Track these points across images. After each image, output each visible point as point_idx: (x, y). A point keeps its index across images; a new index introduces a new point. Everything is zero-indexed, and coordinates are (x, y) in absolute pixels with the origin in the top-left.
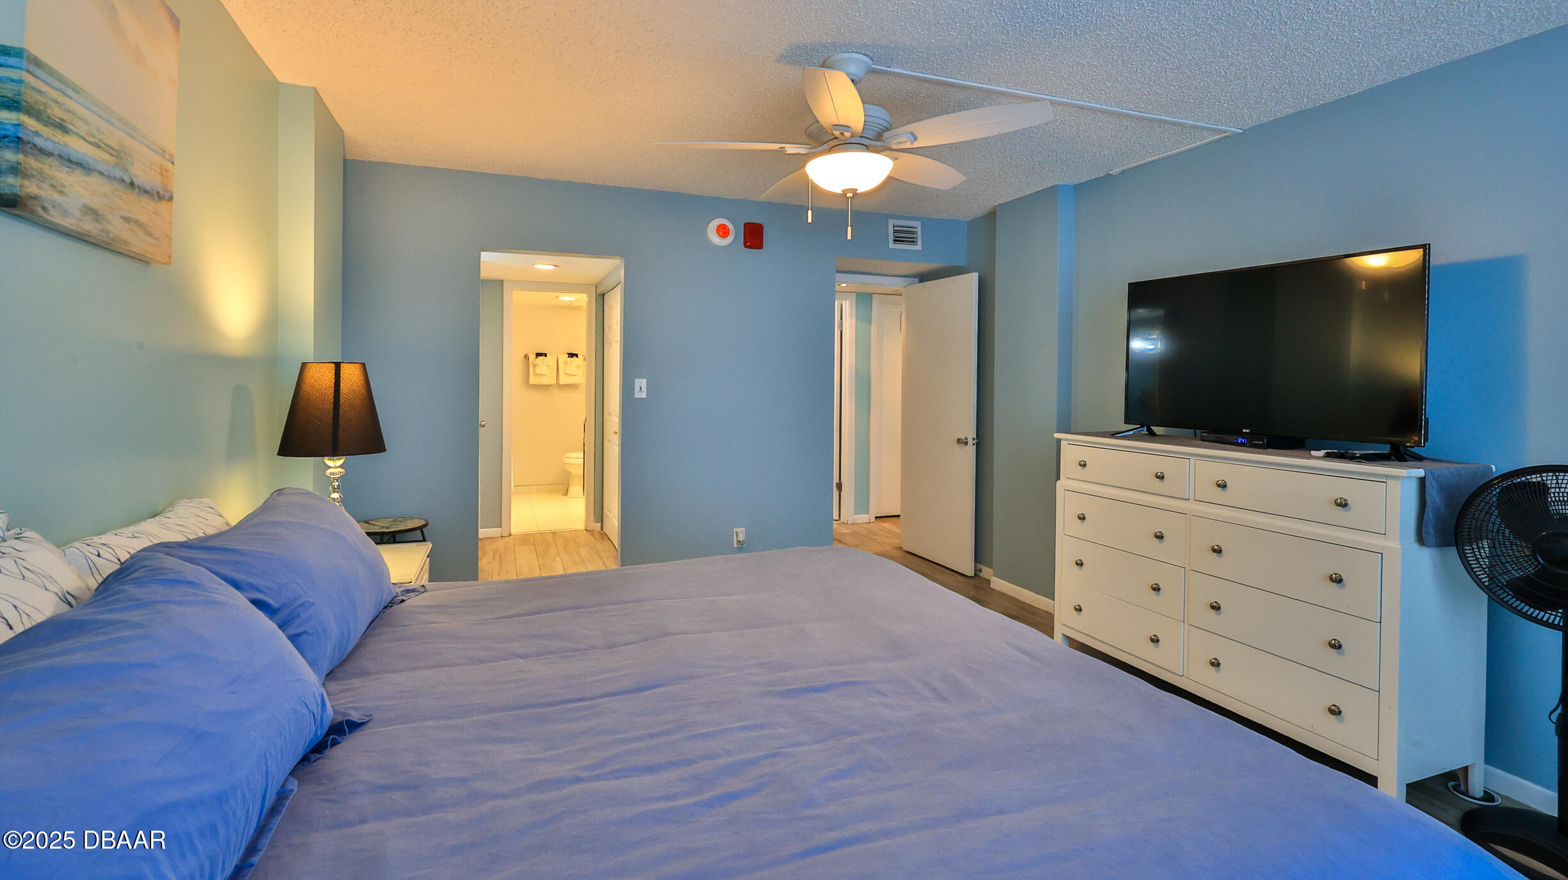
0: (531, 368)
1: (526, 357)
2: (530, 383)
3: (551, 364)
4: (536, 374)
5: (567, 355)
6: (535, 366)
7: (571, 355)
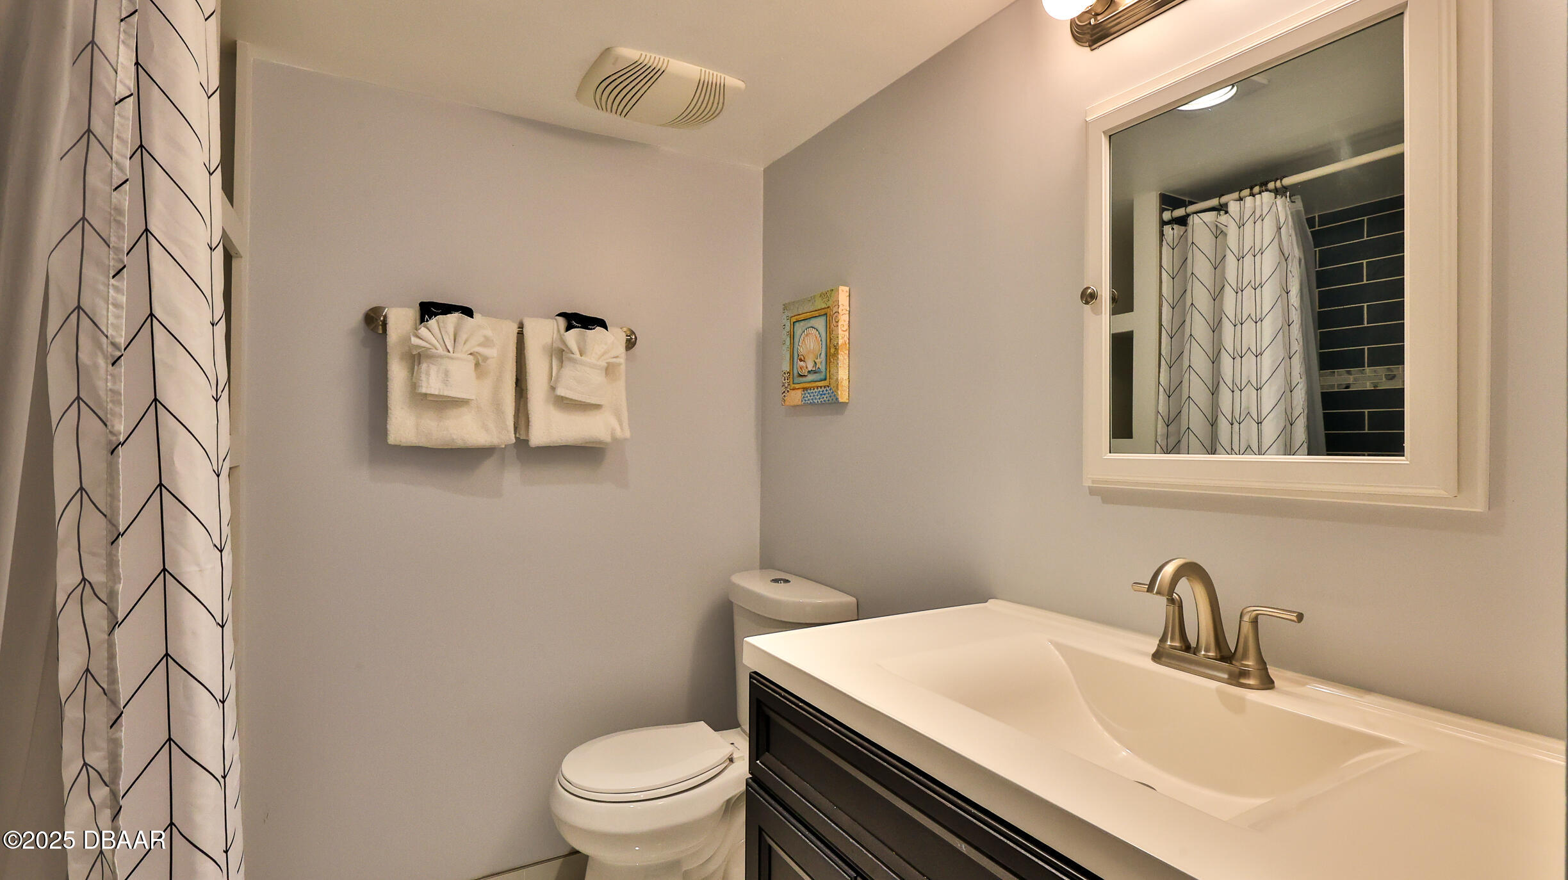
0: (397, 372)
1: (375, 321)
2: (392, 439)
3: (492, 352)
4: (422, 400)
5: (562, 322)
6: (416, 358)
7: (577, 321)
